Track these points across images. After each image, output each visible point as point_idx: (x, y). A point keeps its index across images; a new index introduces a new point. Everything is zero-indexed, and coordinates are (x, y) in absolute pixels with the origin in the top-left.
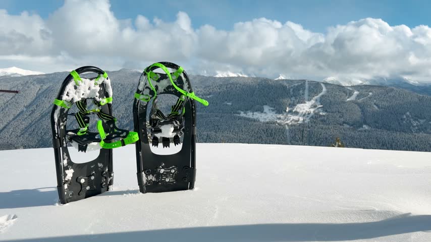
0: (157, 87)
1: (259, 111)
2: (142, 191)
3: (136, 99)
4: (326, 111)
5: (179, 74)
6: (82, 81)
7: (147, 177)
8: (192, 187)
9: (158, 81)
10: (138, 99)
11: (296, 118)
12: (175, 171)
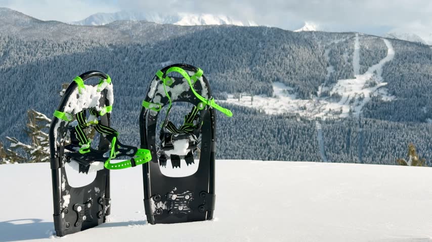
0: (170, 93)
1: (263, 93)
2: (150, 221)
3: (144, 108)
4: (394, 94)
5: (197, 78)
6: (85, 89)
7: (156, 205)
8: (210, 217)
9: (172, 86)
10: (146, 108)
11: (335, 106)
12: (190, 197)
